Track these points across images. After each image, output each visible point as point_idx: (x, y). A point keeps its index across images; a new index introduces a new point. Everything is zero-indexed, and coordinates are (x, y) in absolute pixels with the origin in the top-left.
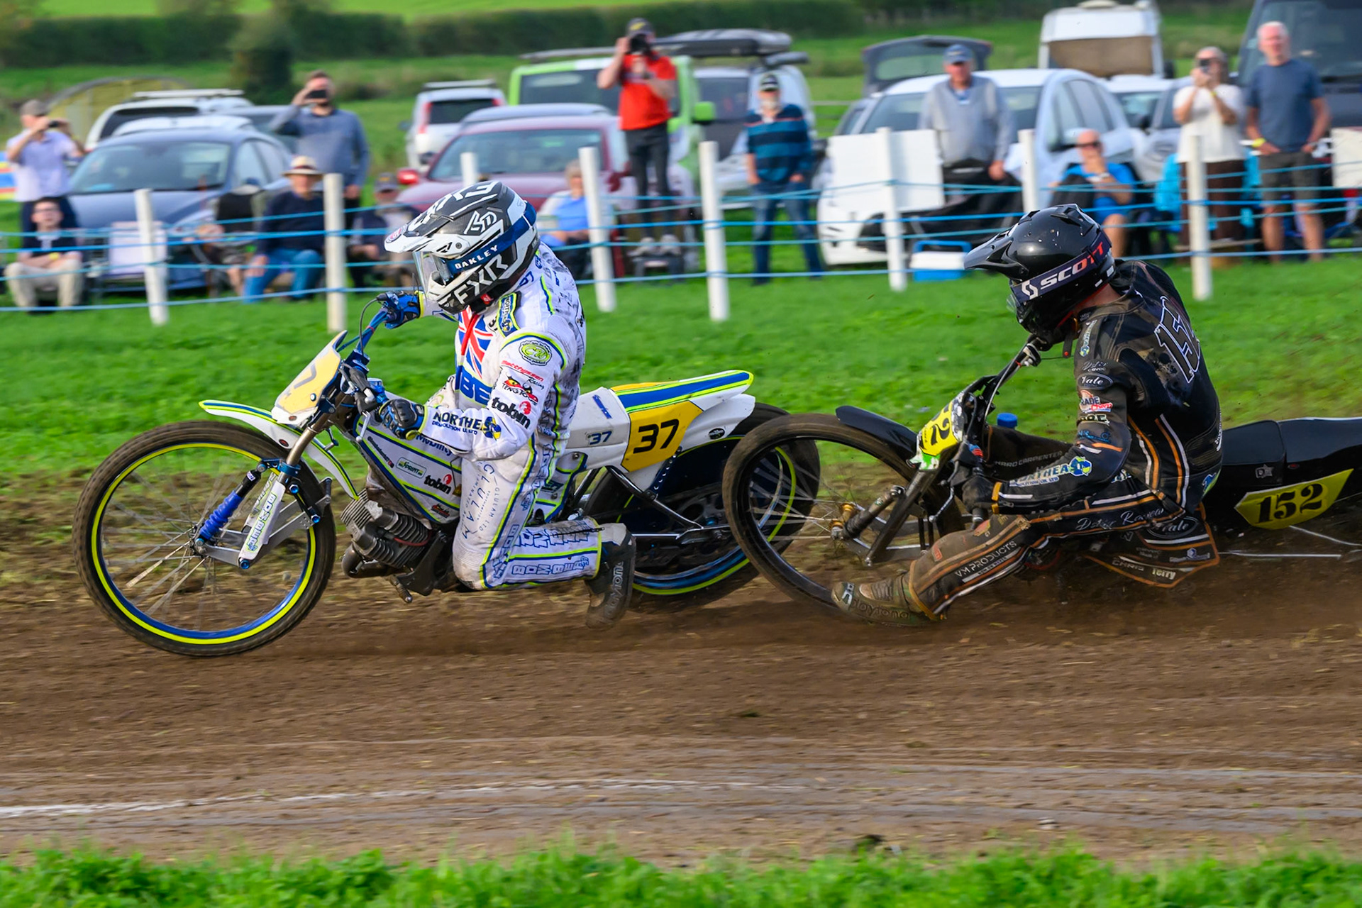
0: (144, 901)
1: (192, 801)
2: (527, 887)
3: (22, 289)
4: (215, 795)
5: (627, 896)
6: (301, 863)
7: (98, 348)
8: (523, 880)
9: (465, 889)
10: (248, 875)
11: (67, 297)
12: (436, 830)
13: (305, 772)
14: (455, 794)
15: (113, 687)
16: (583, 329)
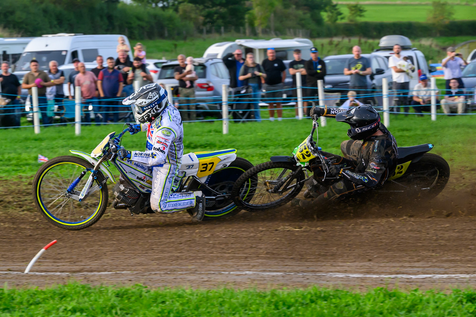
11: (460, 110)
16: (182, 126)
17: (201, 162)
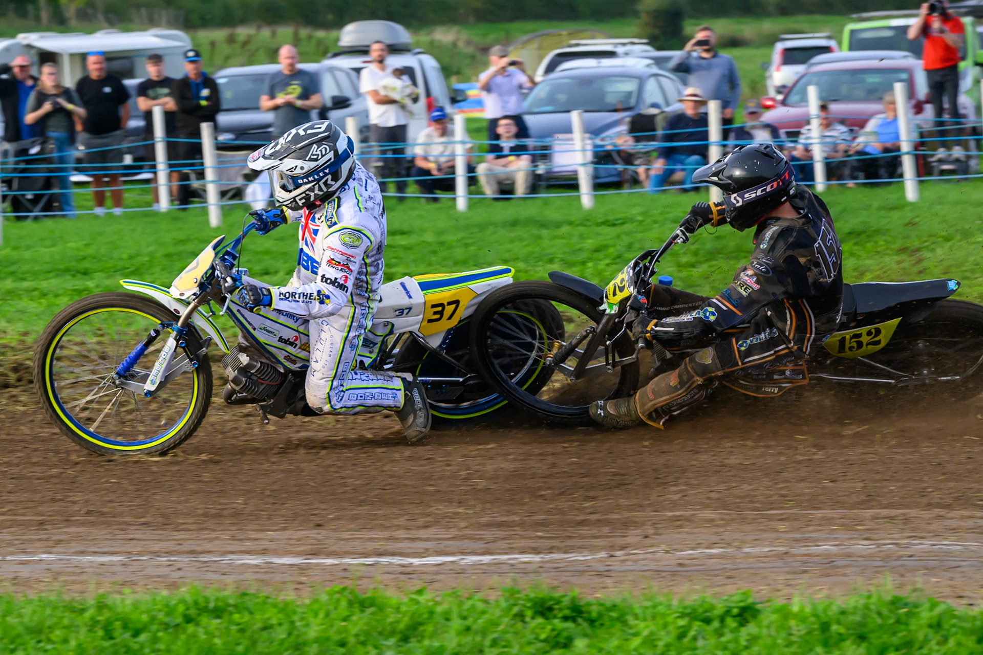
0: (579, 625)
1: (612, 553)
2: (857, 618)
3: (488, 182)
4: (628, 549)
5: (930, 626)
6: (693, 599)
7: (543, 225)
8: (854, 613)
9: (813, 619)
10: (654, 607)
11: (521, 188)
12: (789, 577)
13: (694, 533)
14: (803, 550)
15: (555, 470)
16: (384, 220)
17: (429, 301)
